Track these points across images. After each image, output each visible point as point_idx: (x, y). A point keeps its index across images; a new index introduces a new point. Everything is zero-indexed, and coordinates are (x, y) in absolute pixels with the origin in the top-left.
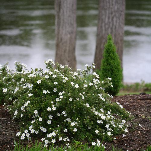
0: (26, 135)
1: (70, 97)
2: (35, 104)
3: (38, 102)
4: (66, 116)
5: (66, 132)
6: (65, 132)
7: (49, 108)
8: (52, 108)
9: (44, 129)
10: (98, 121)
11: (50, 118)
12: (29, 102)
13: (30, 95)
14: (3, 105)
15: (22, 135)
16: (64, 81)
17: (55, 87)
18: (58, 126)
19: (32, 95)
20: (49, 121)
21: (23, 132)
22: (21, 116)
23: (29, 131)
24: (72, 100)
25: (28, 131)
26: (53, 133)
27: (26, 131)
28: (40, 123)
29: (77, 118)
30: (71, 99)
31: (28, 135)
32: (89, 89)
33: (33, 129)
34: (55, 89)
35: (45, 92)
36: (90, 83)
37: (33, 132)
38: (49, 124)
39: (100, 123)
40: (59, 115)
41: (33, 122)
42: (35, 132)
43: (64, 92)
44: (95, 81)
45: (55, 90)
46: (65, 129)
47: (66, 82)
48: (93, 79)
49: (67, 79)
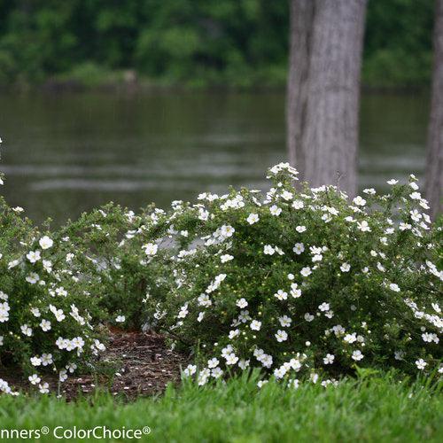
0: (211, 373)
1: (344, 261)
2: (241, 282)
3: (249, 279)
4: (330, 317)
5: (332, 362)
6: (326, 363)
7: (280, 292)
8: (291, 292)
9: (264, 356)
10: (423, 336)
11: (283, 325)
12: (221, 278)
13: (226, 258)
14: (145, 301)
15: (202, 373)
16: (324, 217)
17: (298, 241)
18: (308, 343)
19: (232, 258)
20: (279, 332)
21: (202, 366)
22: (199, 319)
23: (222, 362)
24: (348, 270)
25: (218, 362)
26: (293, 361)
27: (213, 363)
28: (255, 337)
29: (364, 324)
30: (345, 268)
31: (218, 374)
32: (399, 242)
33: (233, 355)
34: (297, 245)
35: (269, 250)
36: (402, 224)
37: (234, 362)
38: (280, 340)
39: (430, 341)
40: (309, 318)
41: (232, 334)
42: (240, 365)
43: (325, 248)
44: (416, 216)
45: (299, 249)
46: (328, 355)
47: (330, 219)
48: (411, 212)
49: (334, 211)
